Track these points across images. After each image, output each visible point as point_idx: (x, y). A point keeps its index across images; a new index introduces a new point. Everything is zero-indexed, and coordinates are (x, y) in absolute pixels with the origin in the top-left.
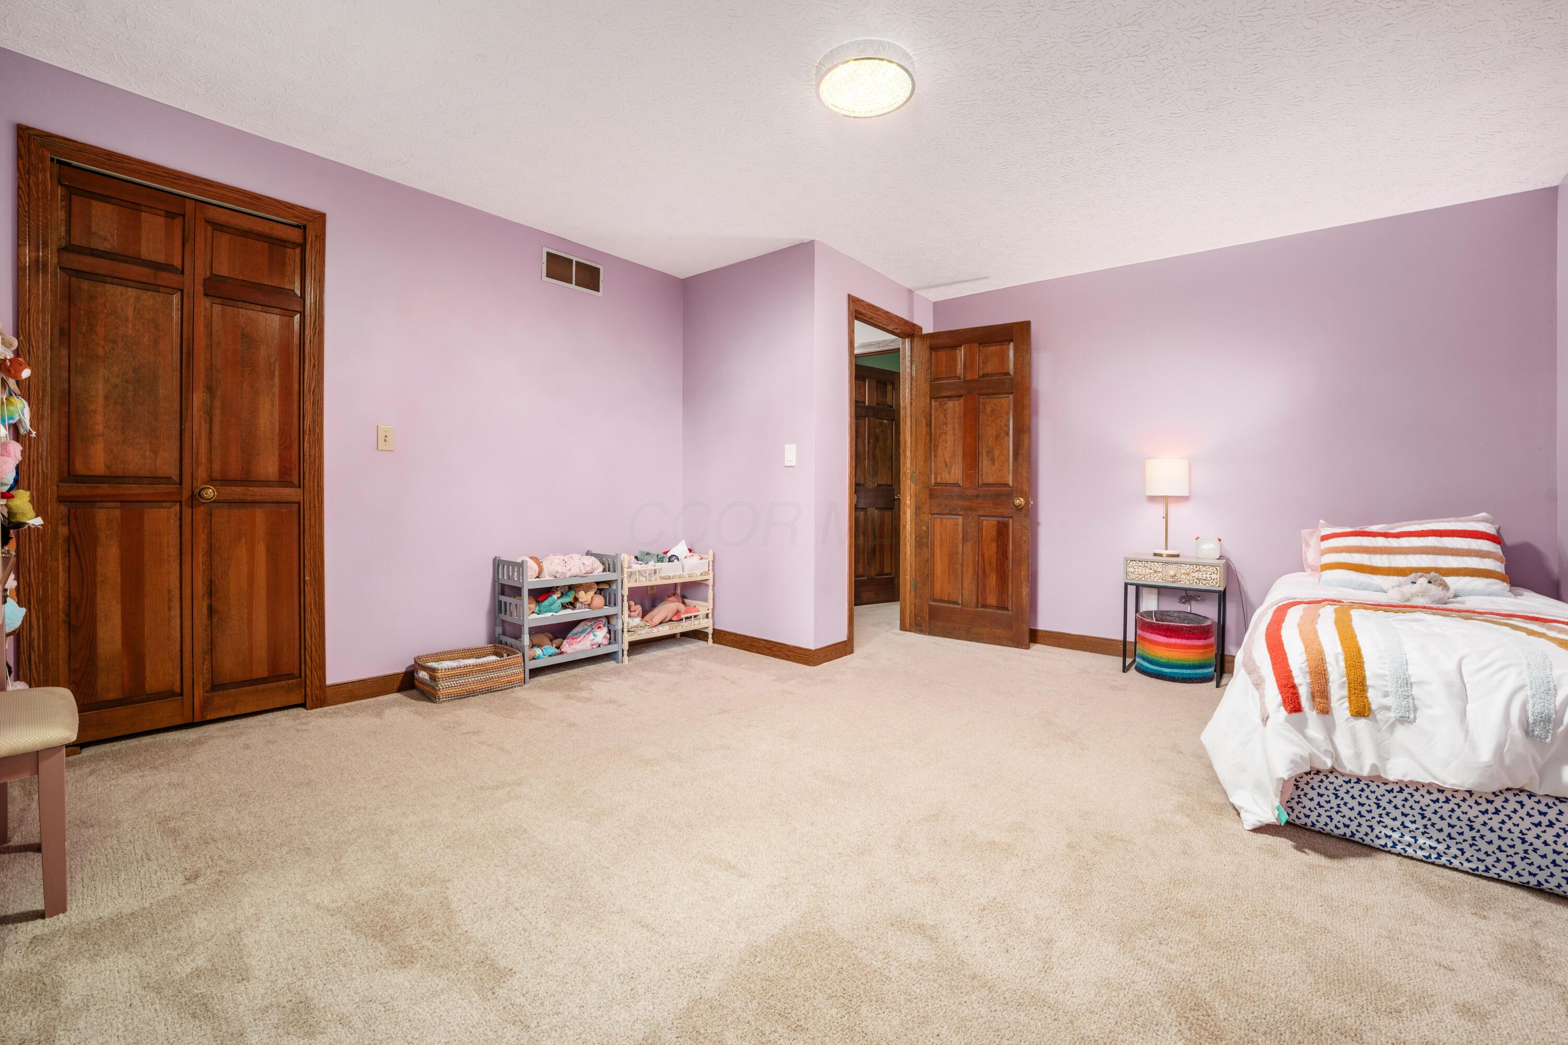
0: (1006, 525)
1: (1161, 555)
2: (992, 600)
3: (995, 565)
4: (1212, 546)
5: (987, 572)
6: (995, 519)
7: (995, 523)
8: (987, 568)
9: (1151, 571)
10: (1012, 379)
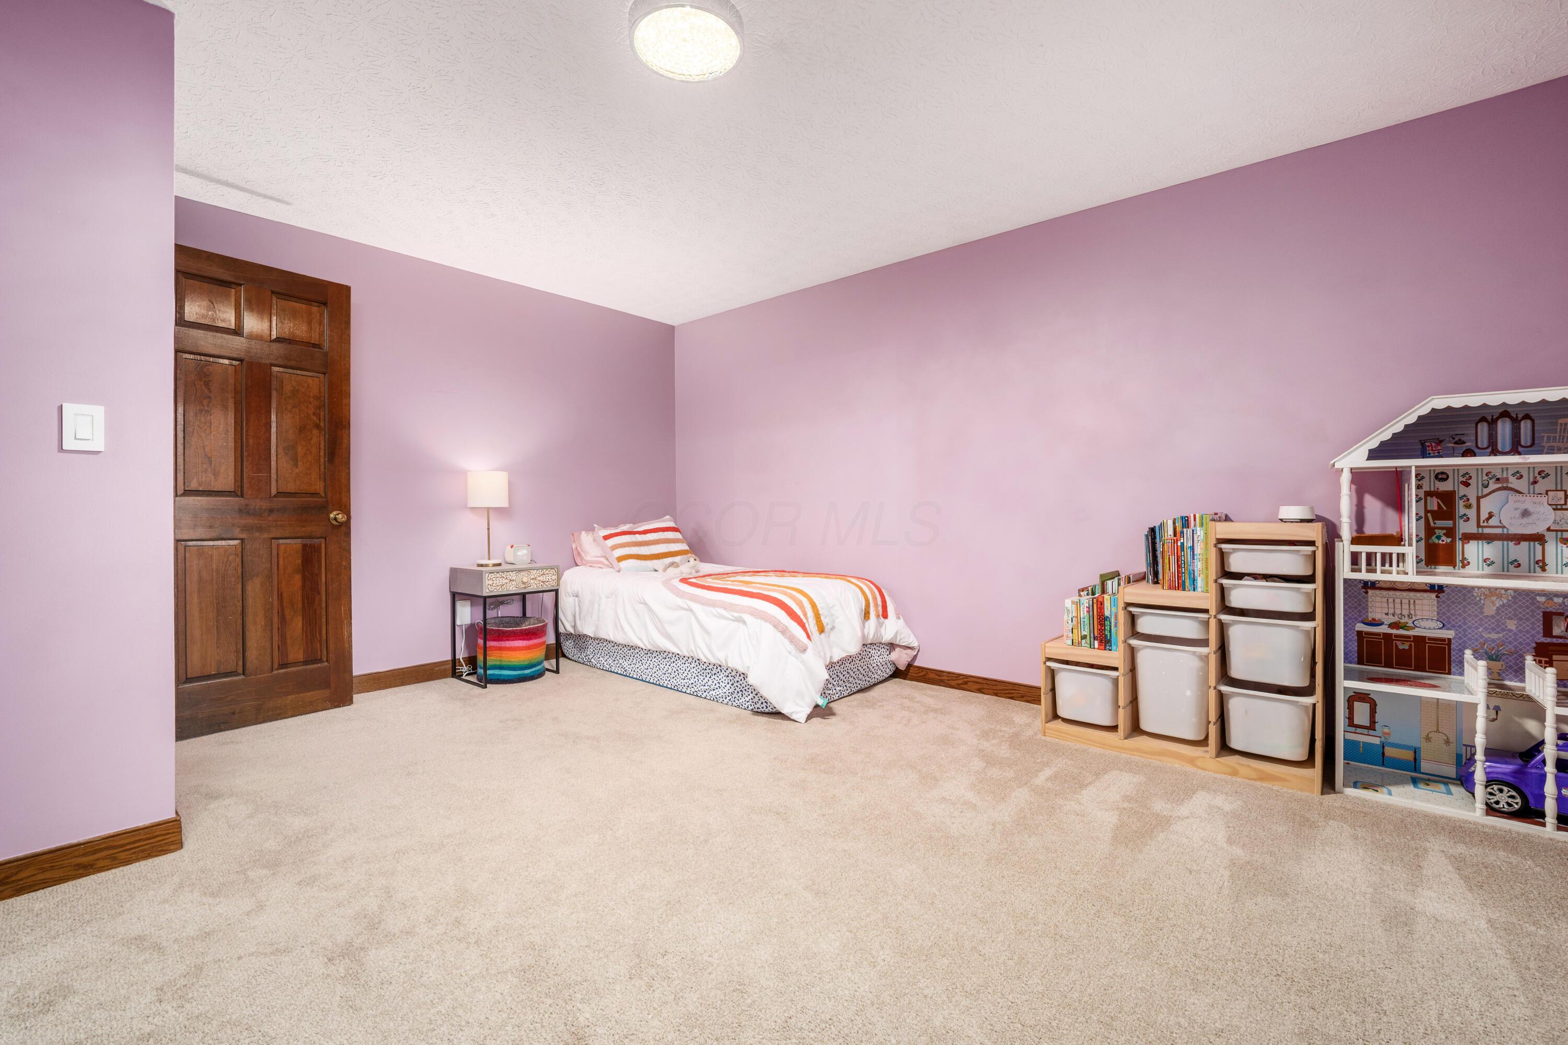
0: (316, 549)
1: (486, 565)
2: (296, 653)
3: (300, 605)
4: (525, 552)
5: (288, 618)
6: (299, 541)
7: (299, 547)
8: (288, 612)
9: (507, 581)
10: (326, 354)
